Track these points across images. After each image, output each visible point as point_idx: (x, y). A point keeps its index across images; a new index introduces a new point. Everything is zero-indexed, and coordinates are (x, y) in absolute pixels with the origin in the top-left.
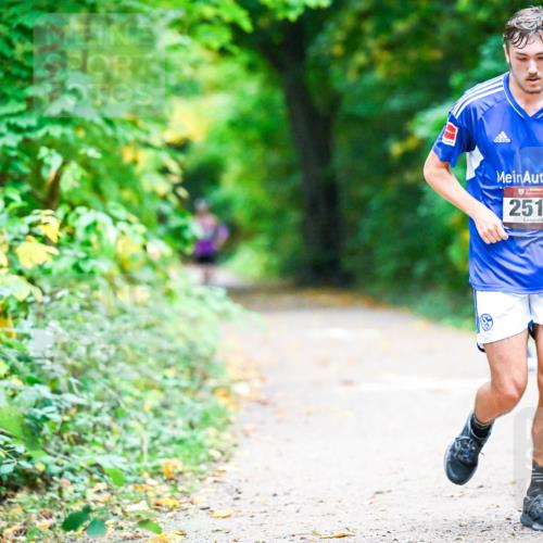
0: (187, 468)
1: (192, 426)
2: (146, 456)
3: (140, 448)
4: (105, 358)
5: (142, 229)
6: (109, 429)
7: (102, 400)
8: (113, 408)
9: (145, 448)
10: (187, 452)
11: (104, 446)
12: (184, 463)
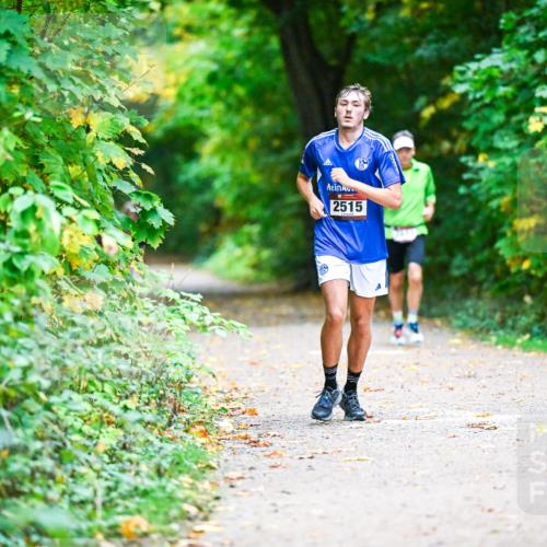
0: (153, 527)
1: (159, 473)
2: (100, 513)
3: (93, 503)
4: (46, 384)
5: (94, 215)
6: (52, 476)
7: (42, 439)
8: (57, 450)
9: (99, 501)
10: (153, 508)
11: (46, 500)
12: (150, 522)
